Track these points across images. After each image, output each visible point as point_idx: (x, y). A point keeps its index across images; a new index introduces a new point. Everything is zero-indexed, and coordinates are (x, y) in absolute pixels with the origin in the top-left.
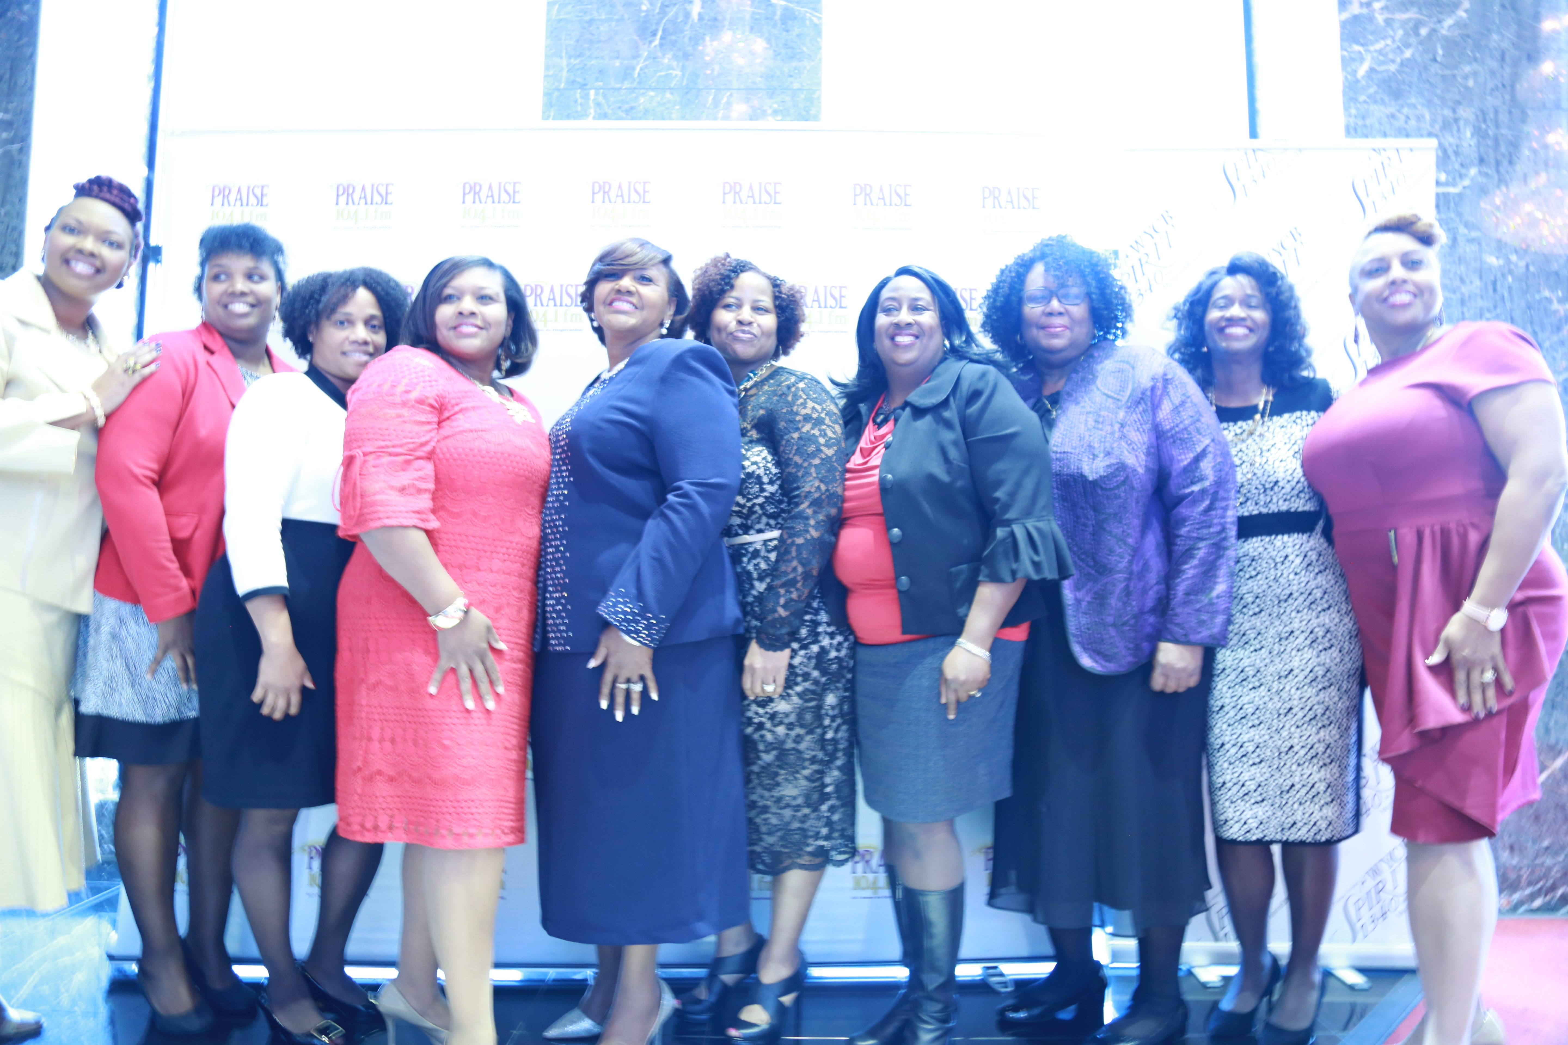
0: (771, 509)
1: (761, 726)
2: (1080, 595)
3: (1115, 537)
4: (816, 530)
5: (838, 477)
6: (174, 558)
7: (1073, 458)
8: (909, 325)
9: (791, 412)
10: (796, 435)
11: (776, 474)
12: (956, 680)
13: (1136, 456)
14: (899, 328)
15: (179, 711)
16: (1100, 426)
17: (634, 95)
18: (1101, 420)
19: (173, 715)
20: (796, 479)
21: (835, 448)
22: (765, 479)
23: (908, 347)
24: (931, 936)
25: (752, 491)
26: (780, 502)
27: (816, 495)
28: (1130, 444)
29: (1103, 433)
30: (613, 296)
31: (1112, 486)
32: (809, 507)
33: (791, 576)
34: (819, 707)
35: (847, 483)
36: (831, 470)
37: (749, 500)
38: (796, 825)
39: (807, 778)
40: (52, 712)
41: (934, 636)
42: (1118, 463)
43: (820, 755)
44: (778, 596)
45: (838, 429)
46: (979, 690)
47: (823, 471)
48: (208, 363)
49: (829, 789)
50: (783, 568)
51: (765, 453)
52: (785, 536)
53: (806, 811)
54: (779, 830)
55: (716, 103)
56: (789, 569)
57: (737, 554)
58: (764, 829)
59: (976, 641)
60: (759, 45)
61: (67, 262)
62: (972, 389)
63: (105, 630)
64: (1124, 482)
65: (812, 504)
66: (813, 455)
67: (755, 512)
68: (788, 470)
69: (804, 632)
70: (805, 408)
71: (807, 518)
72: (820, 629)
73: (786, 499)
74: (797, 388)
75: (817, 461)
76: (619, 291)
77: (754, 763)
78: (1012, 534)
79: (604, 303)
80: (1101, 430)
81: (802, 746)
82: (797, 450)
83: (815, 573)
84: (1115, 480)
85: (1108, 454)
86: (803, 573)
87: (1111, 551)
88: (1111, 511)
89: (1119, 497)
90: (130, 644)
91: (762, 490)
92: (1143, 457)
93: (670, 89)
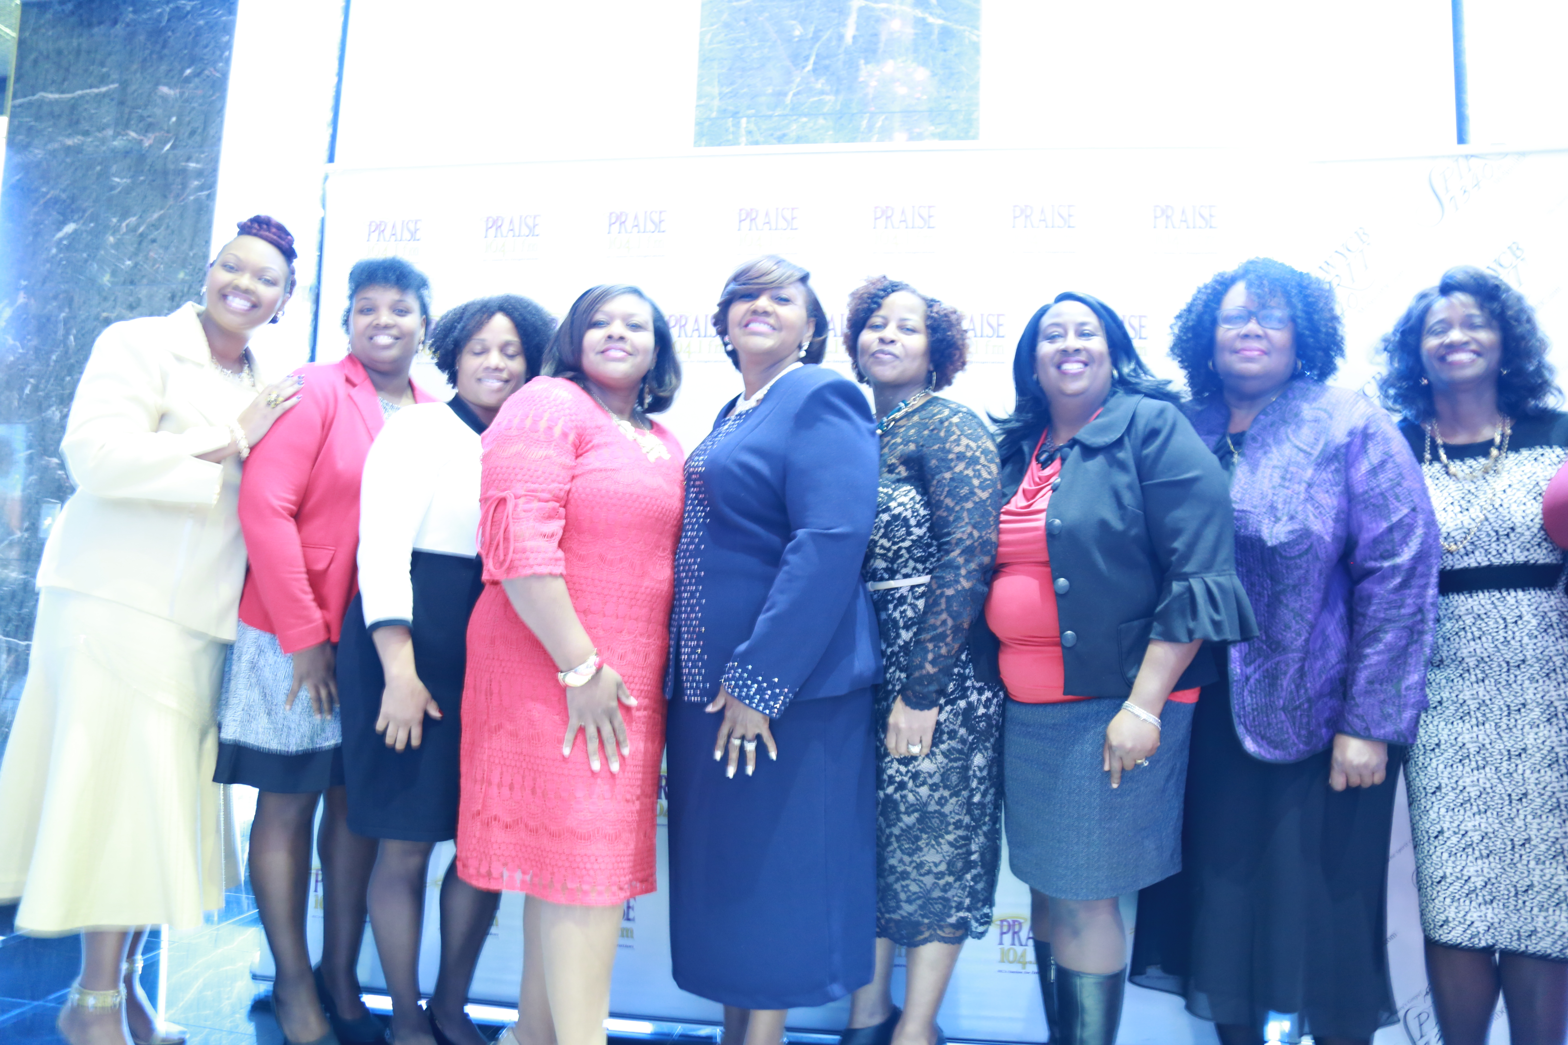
0: (918, 553)
1: (902, 786)
2: (1249, 670)
3: (1292, 610)
4: (968, 581)
5: (992, 523)
6: (308, 589)
7: (1252, 519)
8: (1077, 351)
9: (943, 449)
10: (948, 475)
11: (924, 516)
12: (1121, 747)
13: (1323, 522)
14: (1066, 355)
15: (312, 739)
16: (1287, 484)
17: (786, 121)
18: (1288, 476)
19: (306, 745)
20: (947, 524)
21: (990, 490)
22: (913, 522)
23: (1077, 376)
24: (1083, 1025)
25: (898, 534)
26: (929, 545)
27: (968, 543)
28: (1318, 508)
29: (1289, 492)
30: (748, 317)
31: (1293, 555)
32: (960, 555)
33: (940, 630)
34: (966, 768)
35: (1002, 526)
36: (985, 514)
37: (894, 543)
38: (937, 894)
39: (950, 844)
40: (196, 736)
41: (1099, 698)
42: (1301, 530)
43: (967, 819)
44: (926, 651)
45: (994, 468)
46: (1147, 758)
47: (976, 516)
48: (350, 396)
49: (974, 857)
50: (932, 621)
51: (913, 493)
52: (934, 586)
53: (951, 879)
54: (919, 898)
55: (870, 128)
56: (938, 623)
57: (881, 601)
58: (903, 896)
59: (1145, 705)
60: (921, 74)
61: (224, 297)
62: (1148, 429)
63: (245, 658)
64: (1307, 551)
65: (963, 553)
66: (966, 498)
67: (901, 556)
68: (939, 513)
69: (951, 687)
70: (958, 445)
71: (958, 568)
72: (968, 683)
73: (935, 543)
74: (951, 423)
75: (969, 505)
76: (755, 312)
77: (894, 825)
78: (1190, 590)
79: (739, 324)
80: (1288, 488)
81: (947, 809)
82: (948, 492)
83: (966, 626)
84: (1297, 548)
85: (1292, 518)
86: (952, 627)
87: (1287, 627)
88: (1291, 582)
89: (1301, 567)
90: (267, 673)
91: (909, 533)
92: (1330, 523)
93: (824, 114)
